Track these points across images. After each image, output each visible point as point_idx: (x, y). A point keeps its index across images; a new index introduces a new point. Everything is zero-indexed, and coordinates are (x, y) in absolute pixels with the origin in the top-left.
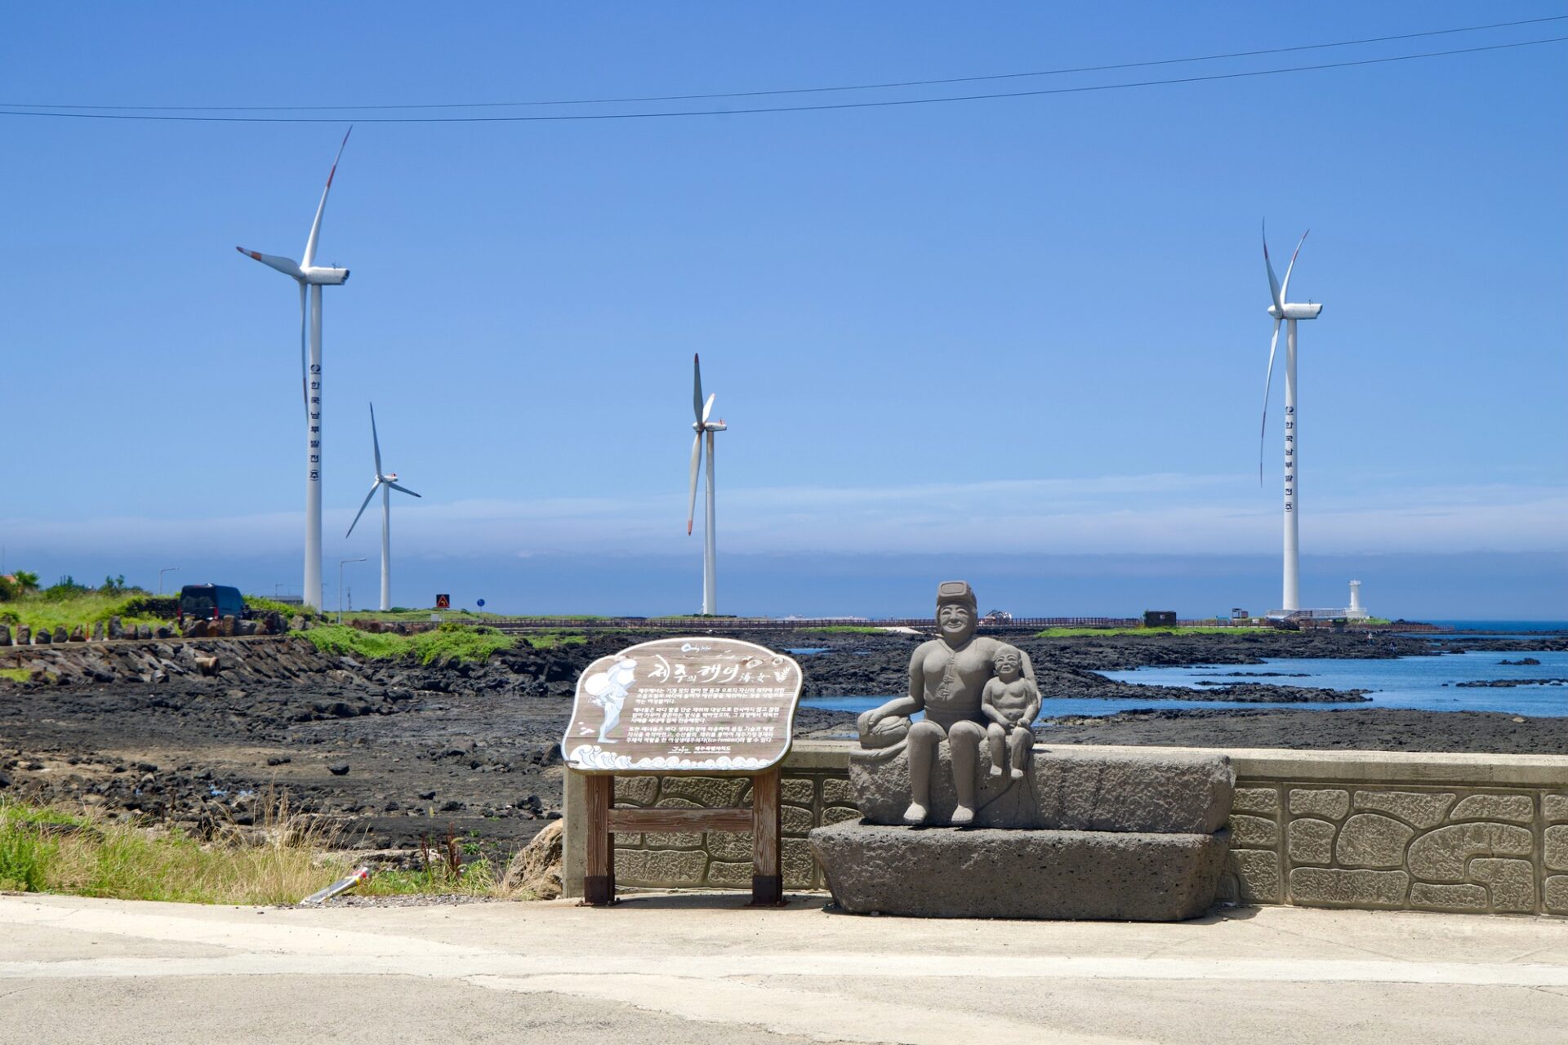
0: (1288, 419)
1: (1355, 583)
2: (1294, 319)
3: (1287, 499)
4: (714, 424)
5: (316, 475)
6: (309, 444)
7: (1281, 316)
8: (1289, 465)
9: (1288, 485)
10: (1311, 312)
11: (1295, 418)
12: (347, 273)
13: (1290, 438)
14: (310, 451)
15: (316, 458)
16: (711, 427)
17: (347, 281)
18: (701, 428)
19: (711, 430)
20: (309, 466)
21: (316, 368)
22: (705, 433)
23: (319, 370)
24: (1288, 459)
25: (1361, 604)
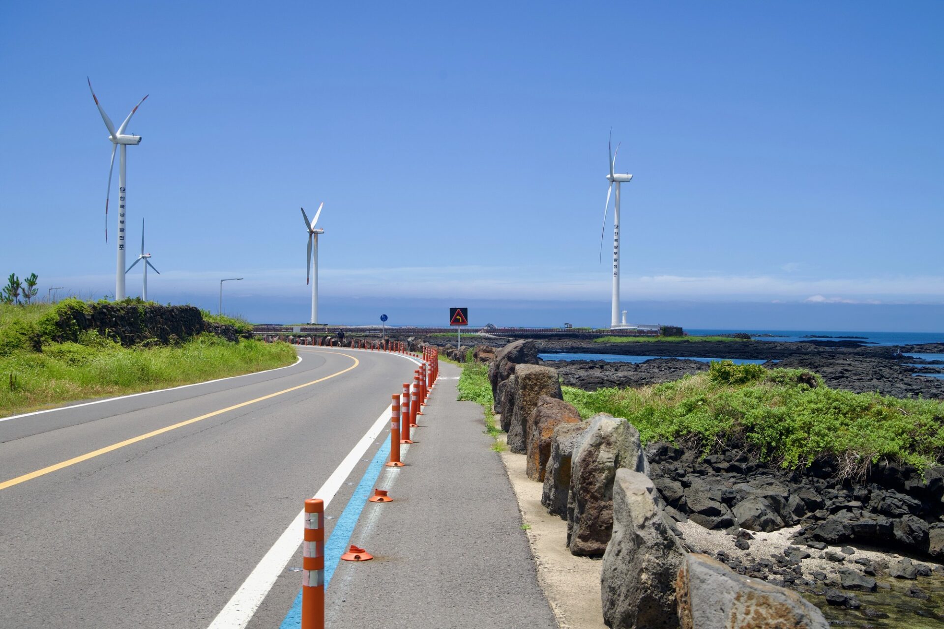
0: (616, 230)
1: (625, 311)
2: (620, 181)
3: (615, 270)
4: (318, 230)
5: (122, 247)
6: (119, 230)
7: (613, 180)
8: (616, 253)
9: (615, 263)
10: (627, 179)
11: (619, 231)
12: (141, 139)
13: (616, 240)
14: (119, 234)
15: (122, 238)
16: (316, 231)
17: (140, 143)
18: (311, 232)
19: (316, 233)
20: (119, 242)
21: (122, 189)
22: (313, 235)
23: (124, 190)
24: (615, 250)
25: (627, 321)
